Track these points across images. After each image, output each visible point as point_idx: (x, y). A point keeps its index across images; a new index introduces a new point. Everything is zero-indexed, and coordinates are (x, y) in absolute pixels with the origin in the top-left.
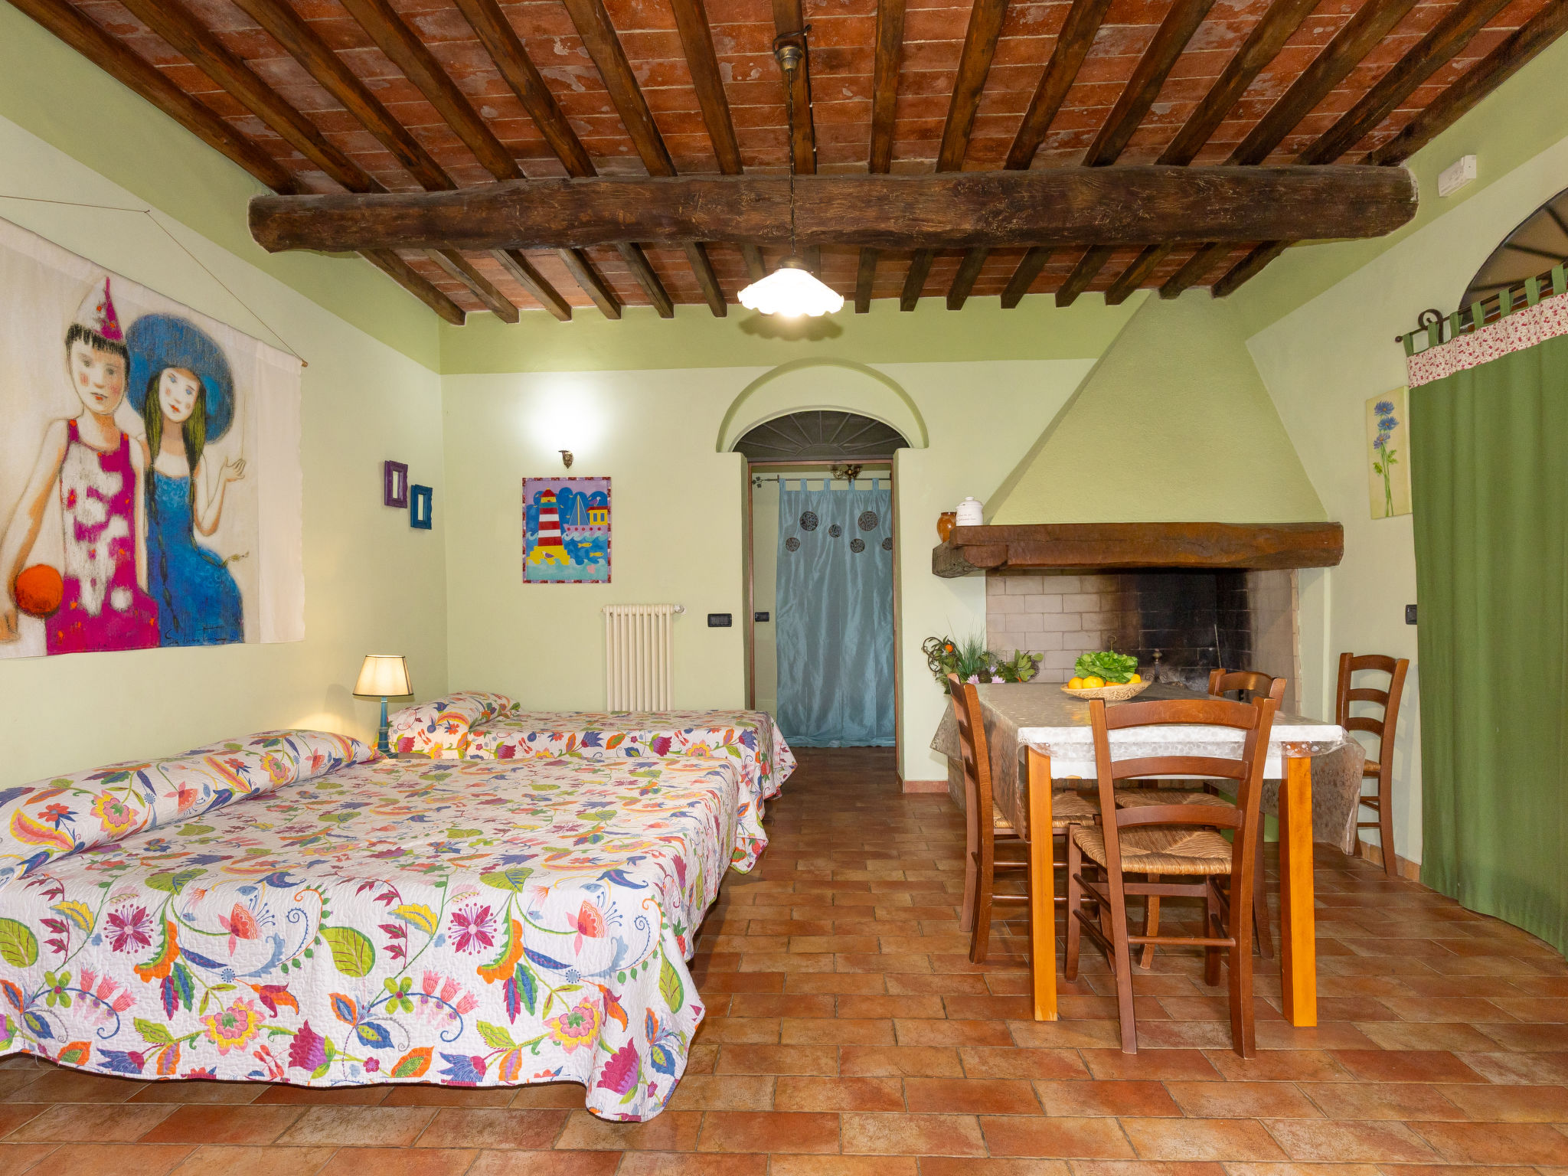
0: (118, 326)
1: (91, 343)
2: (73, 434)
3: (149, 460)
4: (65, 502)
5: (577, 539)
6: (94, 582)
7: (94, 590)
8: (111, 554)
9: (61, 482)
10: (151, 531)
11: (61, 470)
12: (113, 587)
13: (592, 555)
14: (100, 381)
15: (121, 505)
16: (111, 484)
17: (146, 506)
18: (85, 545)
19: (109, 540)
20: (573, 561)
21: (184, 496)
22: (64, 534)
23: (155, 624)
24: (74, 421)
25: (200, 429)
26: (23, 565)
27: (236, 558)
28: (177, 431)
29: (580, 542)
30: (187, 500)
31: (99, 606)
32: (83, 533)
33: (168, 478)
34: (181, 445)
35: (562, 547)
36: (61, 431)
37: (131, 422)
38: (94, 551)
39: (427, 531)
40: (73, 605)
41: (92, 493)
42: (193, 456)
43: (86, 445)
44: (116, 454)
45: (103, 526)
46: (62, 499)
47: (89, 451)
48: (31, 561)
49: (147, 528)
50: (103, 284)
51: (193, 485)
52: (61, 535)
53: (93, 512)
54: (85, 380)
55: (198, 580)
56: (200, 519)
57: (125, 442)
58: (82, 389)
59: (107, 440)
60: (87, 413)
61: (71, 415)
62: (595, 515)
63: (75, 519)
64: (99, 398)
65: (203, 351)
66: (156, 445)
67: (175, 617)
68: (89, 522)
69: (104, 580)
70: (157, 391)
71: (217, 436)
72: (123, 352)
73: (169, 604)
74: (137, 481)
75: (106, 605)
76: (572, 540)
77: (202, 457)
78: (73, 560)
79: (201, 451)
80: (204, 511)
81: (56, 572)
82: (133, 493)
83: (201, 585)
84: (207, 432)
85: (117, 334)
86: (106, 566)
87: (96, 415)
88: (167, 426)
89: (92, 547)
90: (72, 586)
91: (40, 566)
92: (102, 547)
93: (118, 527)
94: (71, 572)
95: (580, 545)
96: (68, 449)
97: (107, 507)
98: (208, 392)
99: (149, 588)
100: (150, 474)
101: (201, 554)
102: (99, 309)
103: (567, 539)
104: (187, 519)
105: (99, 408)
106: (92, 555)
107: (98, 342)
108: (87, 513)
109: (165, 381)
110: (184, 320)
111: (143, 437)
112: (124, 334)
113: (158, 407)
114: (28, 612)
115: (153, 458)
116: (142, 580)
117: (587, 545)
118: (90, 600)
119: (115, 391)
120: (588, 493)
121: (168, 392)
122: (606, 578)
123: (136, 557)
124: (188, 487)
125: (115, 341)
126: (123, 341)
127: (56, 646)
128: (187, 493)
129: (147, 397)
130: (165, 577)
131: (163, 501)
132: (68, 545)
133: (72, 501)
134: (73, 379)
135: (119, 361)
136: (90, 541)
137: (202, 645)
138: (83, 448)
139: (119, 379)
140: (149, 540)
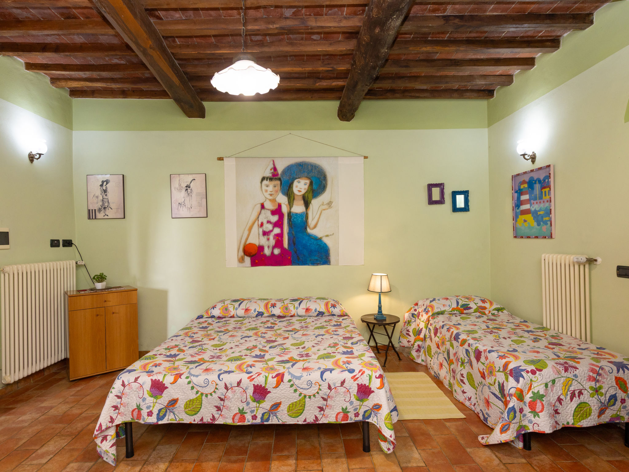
0: (277, 172)
1: (268, 180)
2: (263, 207)
3: (289, 209)
4: (260, 226)
5: (537, 209)
6: (269, 247)
7: (269, 249)
8: (274, 239)
9: (258, 221)
10: (289, 230)
11: (258, 218)
12: (274, 248)
13: (544, 219)
14: (271, 190)
15: (279, 224)
16: (275, 218)
17: (287, 223)
18: (266, 237)
19: (273, 235)
20: (536, 224)
21: (303, 218)
22: (259, 234)
23: (290, 258)
24: (263, 203)
25: (310, 195)
26: (246, 244)
27: (327, 236)
28: (301, 198)
29: (539, 211)
30: (304, 219)
31: (270, 253)
32: (265, 233)
33: (296, 213)
34: (302, 202)
35: (530, 215)
36: (259, 206)
37: (282, 199)
38: (269, 238)
39: (468, 213)
40: (262, 253)
41: (269, 222)
42: (307, 204)
43: (267, 209)
44: (276, 210)
45: (271, 231)
46: (258, 225)
47: (268, 210)
48: (248, 243)
49: (288, 230)
50: (272, 162)
51: (307, 214)
52: (258, 235)
53: (269, 227)
54: (266, 191)
55: (308, 244)
56: (310, 225)
57: (280, 206)
58: (265, 194)
59: (273, 206)
60: (267, 200)
61: (262, 202)
62: (545, 192)
63: (263, 230)
64: (271, 195)
65: (312, 169)
66: (292, 204)
67: (298, 256)
68: (267, 230)
69: (272, 246)
70: (292, 188)
71: (317, 196)
72: (280, 179)
73: (296, 252)
74: (284, 216)
75: (272, 253)
76: (535, 210)
77: (311, 205)
78: (263, 241)
79: (310, 202)
80: (311, 222)
81: (255, 245)
82: (283, 220)
83: (309, 246)
84: (313, 196)
85: (277, 175)
86: (272, 242)
87: (270, 200)
88: (296, 197)
89: (268, 237)
90: (261, 248)
91: (250, 244)
92: (271, 237)
93: (277, 231)
94: (261, 244)
95: (539, 213)
96: (261, 211)
97: (273, 225)
98: (314, 182)
99: (288, 248)
100: (289, 214)
101: (309, 236)
102: (271, 170)
103: (533, 209)
104: (305, 225)
105: (271, 198)
106: (268, 239)
107: (271, 179)
108: (267, 228)
109: (295, 183)
110: (303, 162)
111: (287, 203)
112: (280, 174)
113: (293, 192)
114: (247, 255)
115: (290, 209)
116: (286, 245)
117: (542, 213)
118: (267, 252)
119: (277, 191)
120: (542, 178)
121: (297, 187)
122: (550, 235)
123: (284, 239)
124: (305, 215)
125: (277, 177)
126: (280, 176)
127: (254, 264)
128: (305, 217)
129: (288, 190)
130: (294, 244)
131: (294, 221)
132: (260, 237)
133: (262, 225)
134: (262, 192)
135: (278, 182)
136: (268, 235)
137: (309, 265)
138: (266, 210)
139: (278, 188)
140: (289, 234)
